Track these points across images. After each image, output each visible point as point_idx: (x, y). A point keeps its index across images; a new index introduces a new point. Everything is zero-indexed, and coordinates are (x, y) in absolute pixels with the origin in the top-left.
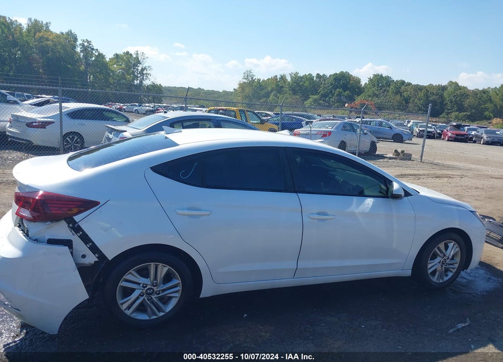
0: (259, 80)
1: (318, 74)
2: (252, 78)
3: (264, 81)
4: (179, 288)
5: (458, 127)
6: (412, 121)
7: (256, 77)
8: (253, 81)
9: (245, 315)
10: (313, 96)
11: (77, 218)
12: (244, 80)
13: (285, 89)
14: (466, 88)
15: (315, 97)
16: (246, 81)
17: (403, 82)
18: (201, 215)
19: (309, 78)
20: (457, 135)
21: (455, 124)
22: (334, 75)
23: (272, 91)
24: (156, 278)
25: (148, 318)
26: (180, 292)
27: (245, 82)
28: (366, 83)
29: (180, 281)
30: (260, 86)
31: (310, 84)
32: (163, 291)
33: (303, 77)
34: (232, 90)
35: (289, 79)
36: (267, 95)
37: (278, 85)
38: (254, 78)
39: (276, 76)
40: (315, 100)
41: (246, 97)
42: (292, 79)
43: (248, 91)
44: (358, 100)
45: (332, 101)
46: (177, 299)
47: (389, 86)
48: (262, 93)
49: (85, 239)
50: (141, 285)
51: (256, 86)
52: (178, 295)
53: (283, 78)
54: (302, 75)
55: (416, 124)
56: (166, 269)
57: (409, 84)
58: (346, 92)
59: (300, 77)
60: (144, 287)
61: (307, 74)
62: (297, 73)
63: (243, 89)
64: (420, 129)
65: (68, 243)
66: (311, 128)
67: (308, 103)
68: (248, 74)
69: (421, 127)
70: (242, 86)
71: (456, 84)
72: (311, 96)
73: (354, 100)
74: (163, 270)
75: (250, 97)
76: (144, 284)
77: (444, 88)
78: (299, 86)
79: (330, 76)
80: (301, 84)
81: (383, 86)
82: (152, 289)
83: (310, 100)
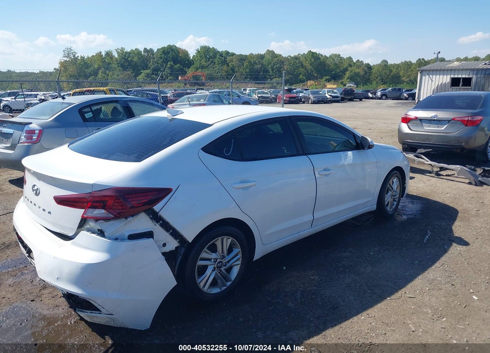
0: (83, 58)
1: (145, 49)
2: (74, 56)
3: (88, 58)
4: (240, 256)
5: (290, 90)
6: (248, 89)
7: (79, 55)
8: (76, 59)
9: (285, 268)
10: (145, 71)
11: (157, 208)
12: (65, 59)
13: (113, 66)
14: (281, 55)
15: (147, 71)
16: (68, 60)
17: (227, 53)
18: (250, 187)
19: (137, 52)
20: (290, 98)
21: (286, 88)
22: (162, 48)
23: (99, 69)
24: (223, 252)
25: (220, 290)
26: (241, 259)
27: (66, 61)
28: (194, 56)
29: (240, 249)
30: (85, 63)
31: (139, 58)
32: (229, 262)
33: (130, 53)
34: (52, 70)
35: (116, 55)
36: (95, 73)
37: (104, 62)
38: (76, 56)
39: (101, 53)
40: (148, 75)
41: (71, 76)
42: (119, 56)
43: (72, 70)
44: (190, 72)
45: (165, 74)
46: (239, 266)
47: (215, 57)
48: (88, 71)
49: (166, 226)
50: (213, 260)
51: (80, 64)
52: (239, 262)
53: (109, 54)
54: (129, 51)
55: (254, 91)
56: (229, 241)
57: (233, 54)
58: (177, 65)
59: (126, 53)
60: (215, 262)
61: (134, 49)
62: (122, 49)
63: (65, 67)
64: (259, 95)
65: (149, 235)
66: (189, 102)
67: (140, 78)
68: (68, 52)
69: (259, 93)
70: (63, 64)
71: (273, 52)
72: (142, 71)
73: (186, 72)
74: (228, 241)
75: (75, 76)
76: (214, 259)
77: (262, 57)
78: (128, 61)
79: (158, 50)
80: (129, 59)
81: (211, 57)
82: (221, 262)
83: (143, 74)
